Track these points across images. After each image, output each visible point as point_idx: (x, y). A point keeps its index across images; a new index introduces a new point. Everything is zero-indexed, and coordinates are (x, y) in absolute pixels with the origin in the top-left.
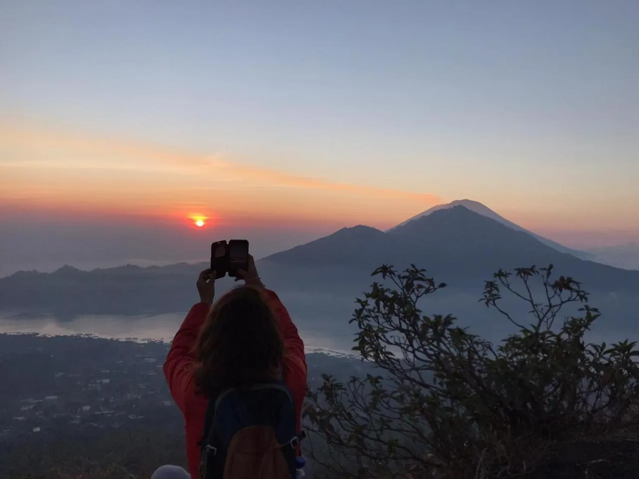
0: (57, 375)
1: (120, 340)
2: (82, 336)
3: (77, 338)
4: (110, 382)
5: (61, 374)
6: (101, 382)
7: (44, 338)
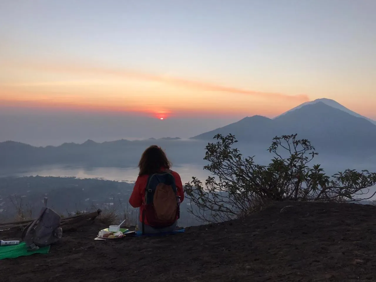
0: (86, 200)
1: (119, 182)
2: (98, 179)
3: (96, 180)
4: (114, 204)
5: (88, 199)
6: (109, 205)
7: (79, 180)
